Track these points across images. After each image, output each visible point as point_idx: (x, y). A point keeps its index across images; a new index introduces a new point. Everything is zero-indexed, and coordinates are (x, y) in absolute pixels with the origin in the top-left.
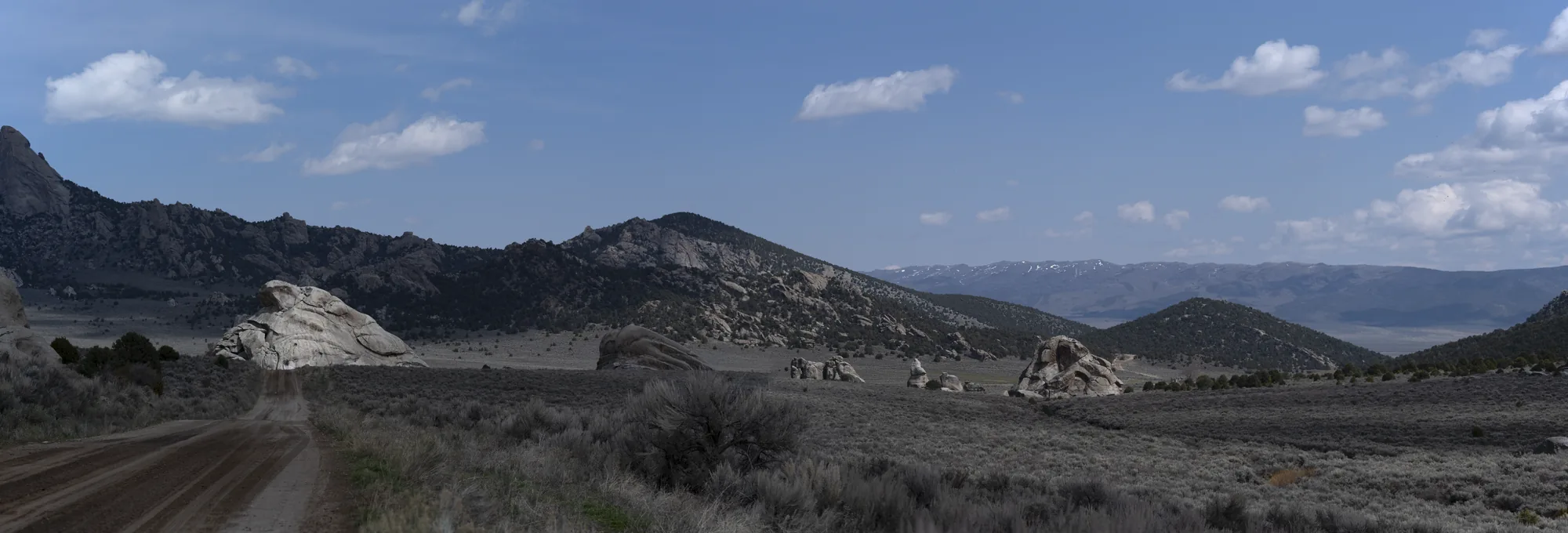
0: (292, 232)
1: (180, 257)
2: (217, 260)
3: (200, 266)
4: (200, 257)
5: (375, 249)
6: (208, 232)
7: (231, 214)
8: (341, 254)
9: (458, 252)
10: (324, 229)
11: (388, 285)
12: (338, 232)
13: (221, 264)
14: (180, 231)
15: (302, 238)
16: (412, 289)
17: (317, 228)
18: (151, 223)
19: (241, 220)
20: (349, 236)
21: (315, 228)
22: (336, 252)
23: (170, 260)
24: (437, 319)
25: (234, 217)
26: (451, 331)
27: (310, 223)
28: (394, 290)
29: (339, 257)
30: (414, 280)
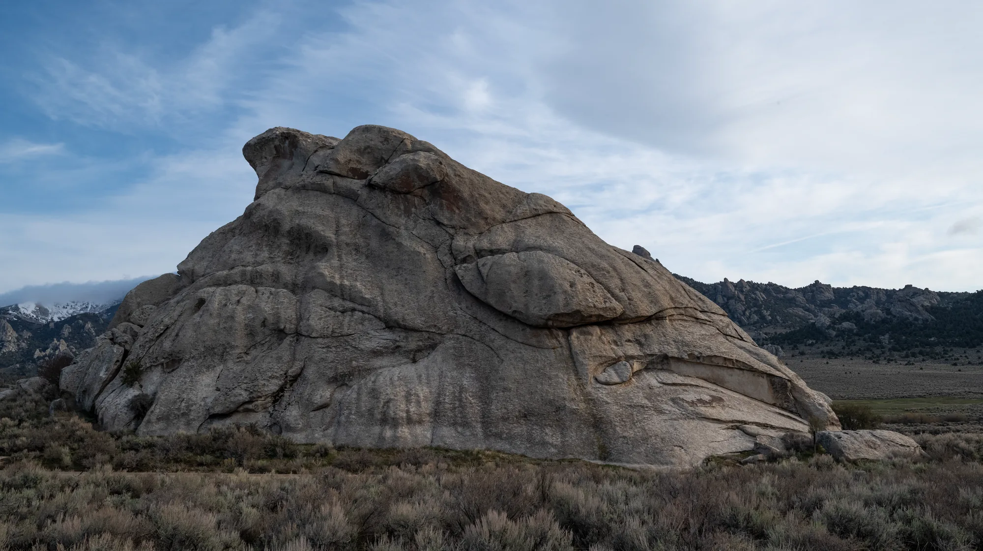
0: (822, 292)
1: (742, 313)
2: (766, 313)
3: (756, 318)
4: (755, 312)
5: (884, 298)
6: (761, 296)
7: (779, 284)
8: (858, 303)
9: (951, 296)
10: (845, 289)
11: (889, 317)
12: (855, 290)
13: (770, 315)
14: (742, 297)
15: (830, 295)
16: (911, 319)
17: (840, 288)
18: (723, 294)
19: (786, 288)
20: (864, 292)
21: (839, 289)
22: (854, 303)
23: (736, 316)
24: (934, 340)
25: (781, 286)
26: (949, 349)
27: (834, 285)
28: (895, 320)
29: (857, 306)
30: (911, 311)
